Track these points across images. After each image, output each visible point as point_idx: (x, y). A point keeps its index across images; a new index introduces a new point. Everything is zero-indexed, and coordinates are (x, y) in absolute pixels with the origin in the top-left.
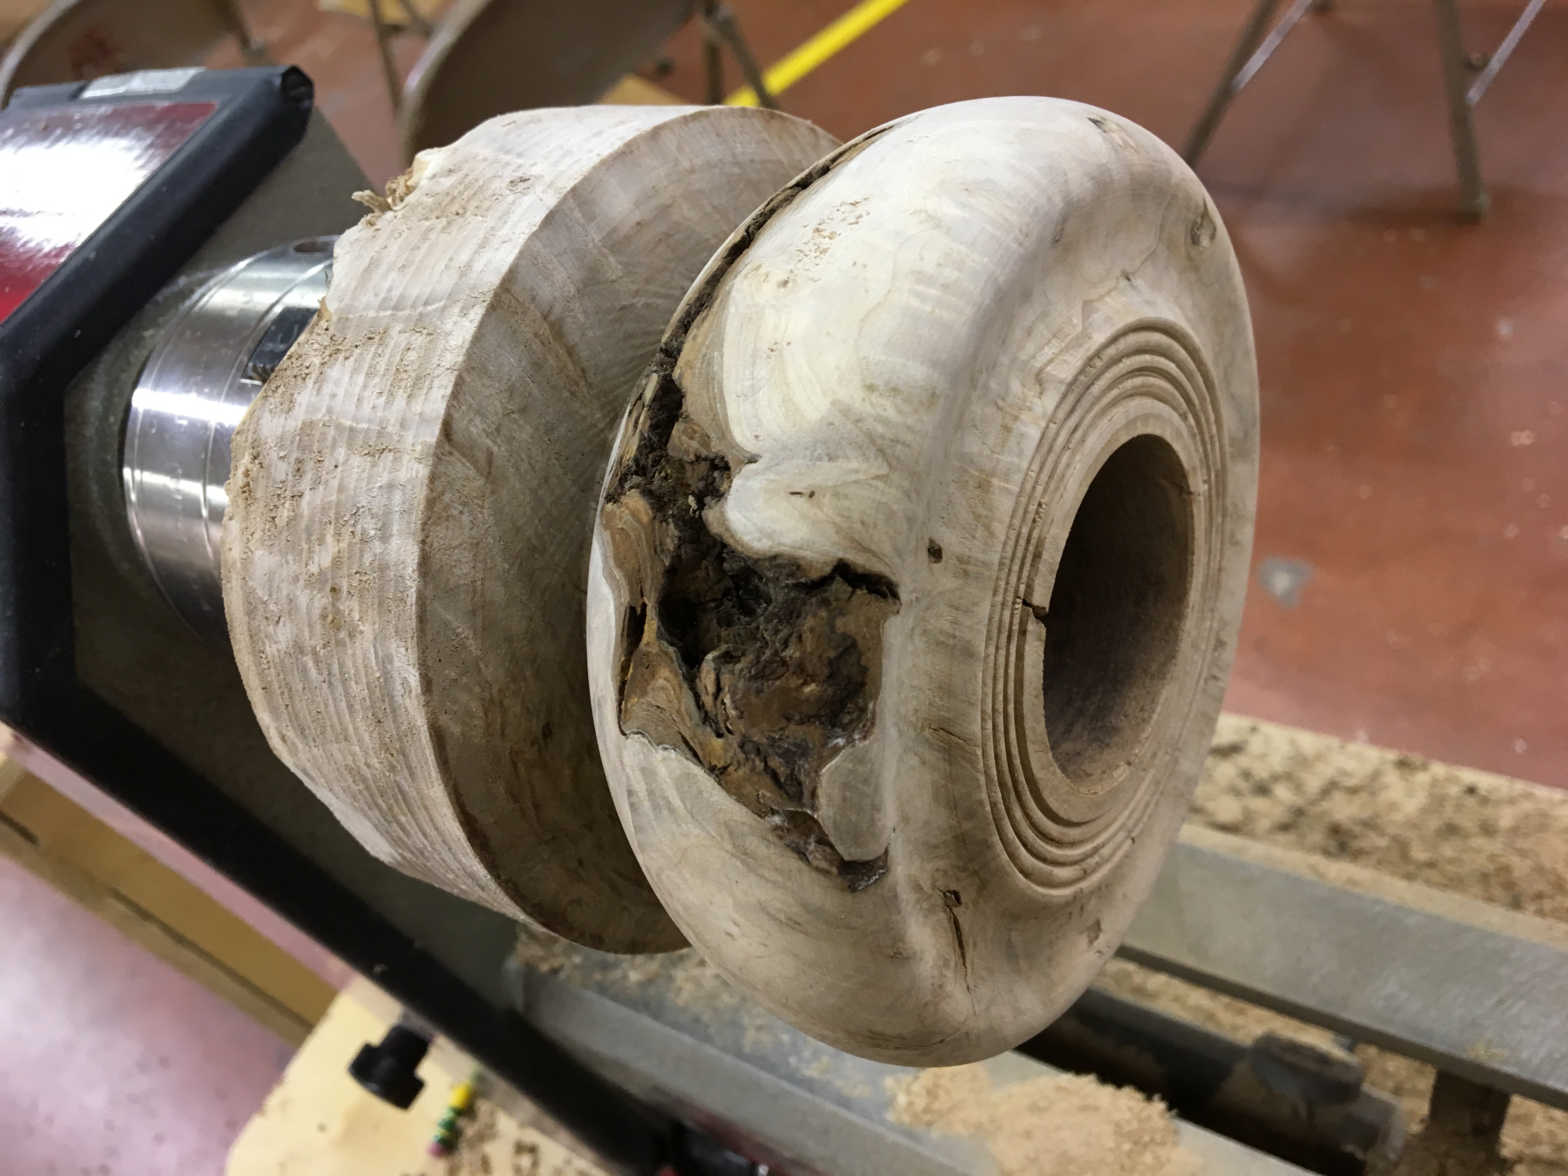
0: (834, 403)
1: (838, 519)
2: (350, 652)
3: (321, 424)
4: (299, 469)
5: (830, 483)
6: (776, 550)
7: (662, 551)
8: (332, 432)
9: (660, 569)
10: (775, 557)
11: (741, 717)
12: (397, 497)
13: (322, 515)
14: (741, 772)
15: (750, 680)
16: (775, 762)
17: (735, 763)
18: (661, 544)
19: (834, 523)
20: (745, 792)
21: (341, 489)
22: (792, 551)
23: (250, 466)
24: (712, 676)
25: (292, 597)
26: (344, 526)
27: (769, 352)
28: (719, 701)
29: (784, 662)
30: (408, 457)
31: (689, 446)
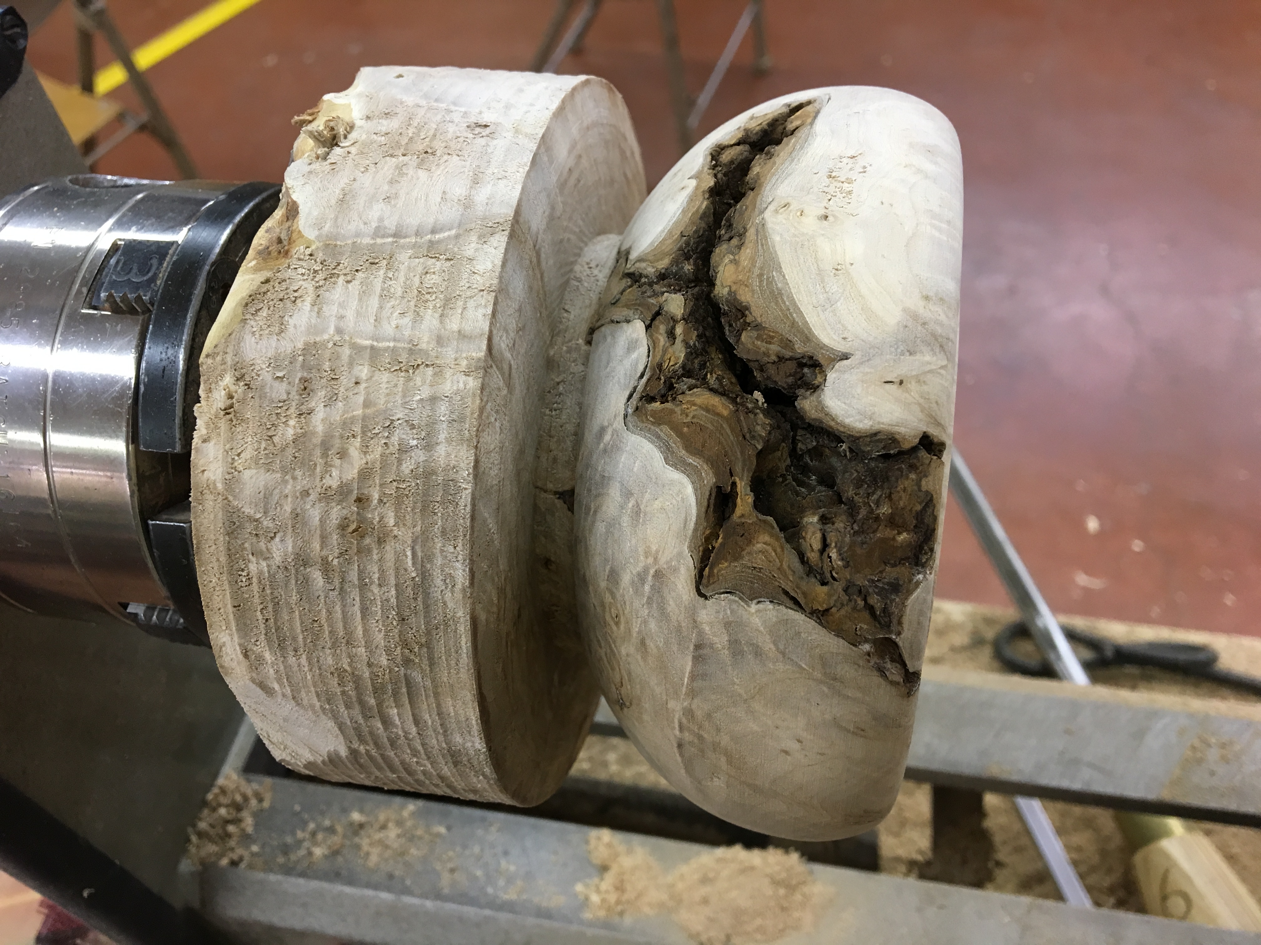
0: (904, 310)
1: (922, 401)
2: (375, 557)
3: (330, 345)
4: (305, 389)
5: (914, 373)
6: (877, 427)
7: (753, 437)
8: (346, 352)
9: (752, 452)
10: (876, 434)
11: (846, 566)
12: (443, 409)
13: (343, 429)
14: (843, 612)
15: (854, 536)
16: (875, 600)
17: (839, 605)
18: (750, 431)
19: (920, 404)
20: (845, 627)
21: (367, 404)
22: (890, 428)
23: (233, 388)
24: (819, 535)
25: (299, 510)
26: (372, 438)
27: (834, 271)
28: (826, 554)
29: (877, 519)
30: (451, 371)
31: (768, 349)
